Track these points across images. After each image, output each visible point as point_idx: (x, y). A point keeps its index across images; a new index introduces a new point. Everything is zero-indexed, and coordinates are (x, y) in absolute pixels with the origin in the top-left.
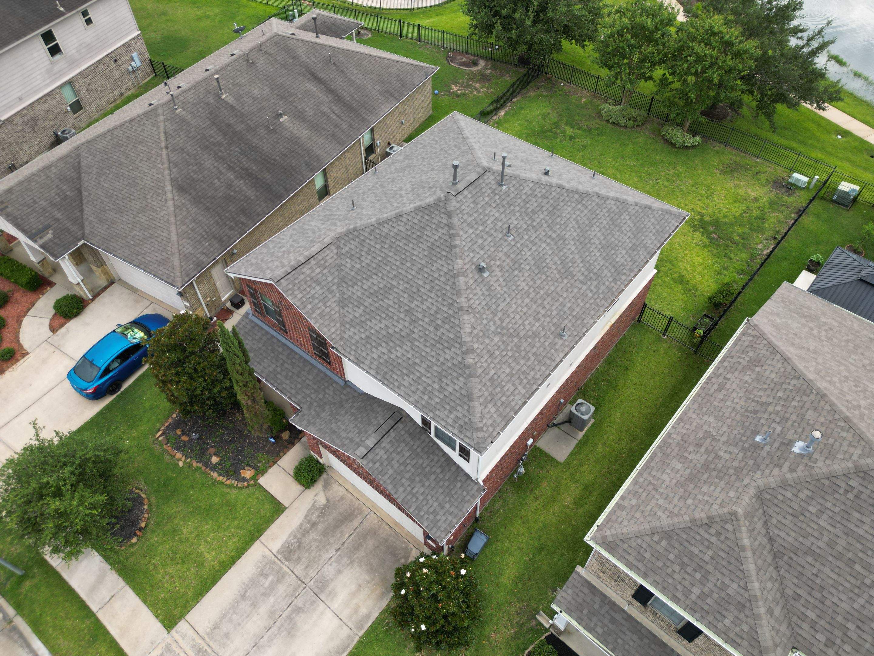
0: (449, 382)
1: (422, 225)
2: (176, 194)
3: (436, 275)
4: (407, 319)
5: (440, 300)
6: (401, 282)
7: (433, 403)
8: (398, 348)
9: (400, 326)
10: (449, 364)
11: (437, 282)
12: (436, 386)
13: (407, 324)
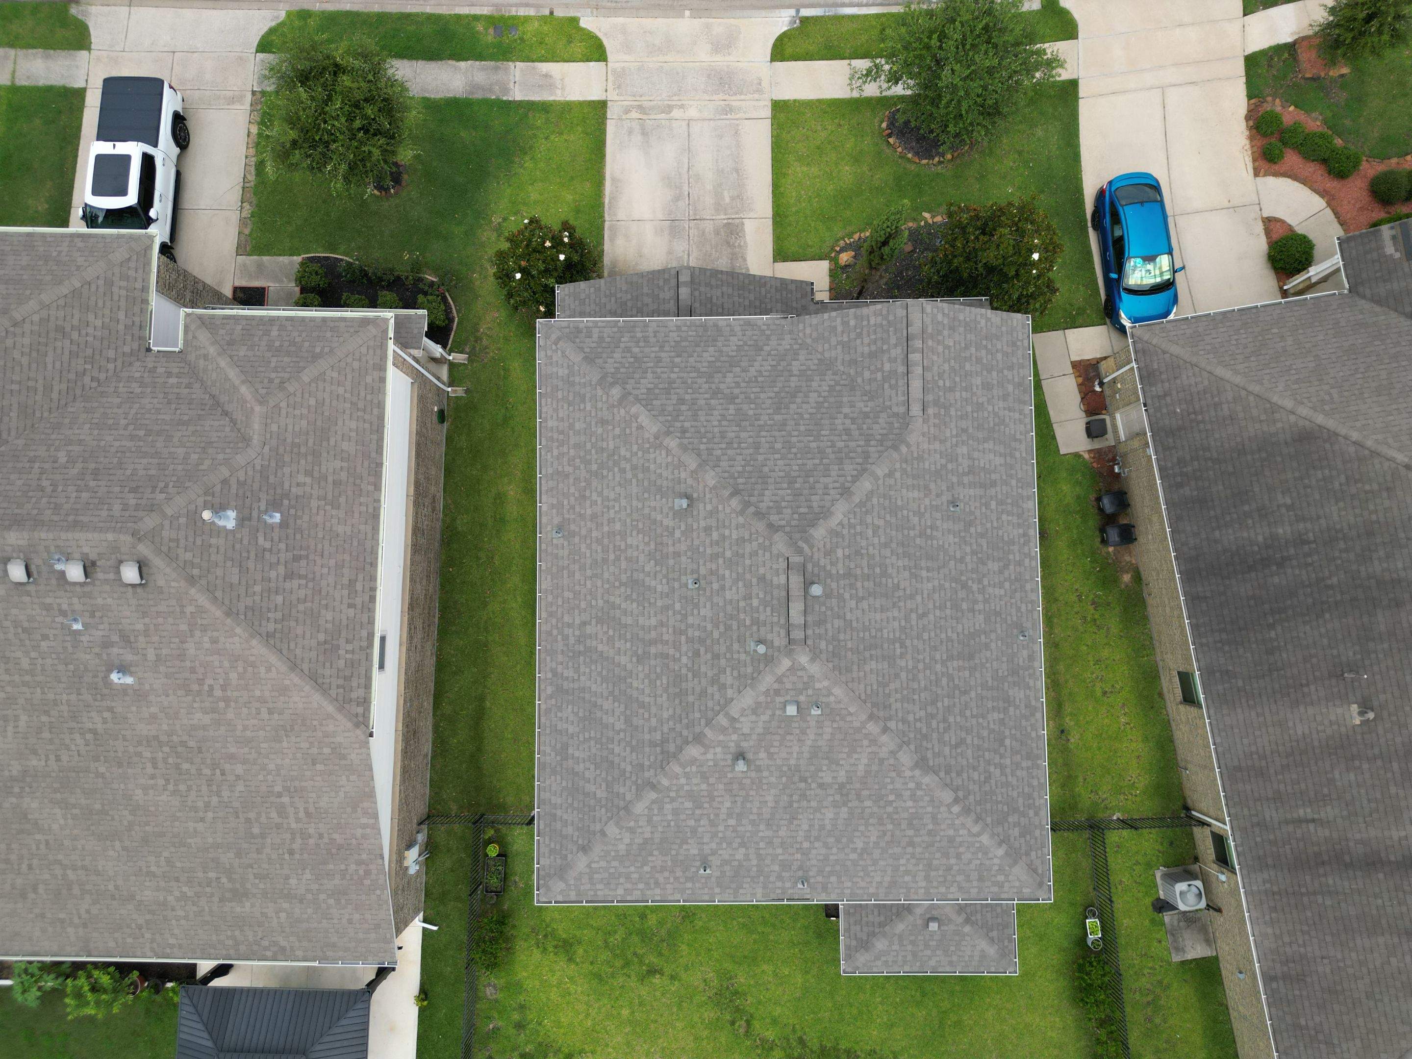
4: (727, 391)
5: (703, 430)
6: (770, 422)
8: (712, 359)
9: (729, 380)
10: (636, 376)
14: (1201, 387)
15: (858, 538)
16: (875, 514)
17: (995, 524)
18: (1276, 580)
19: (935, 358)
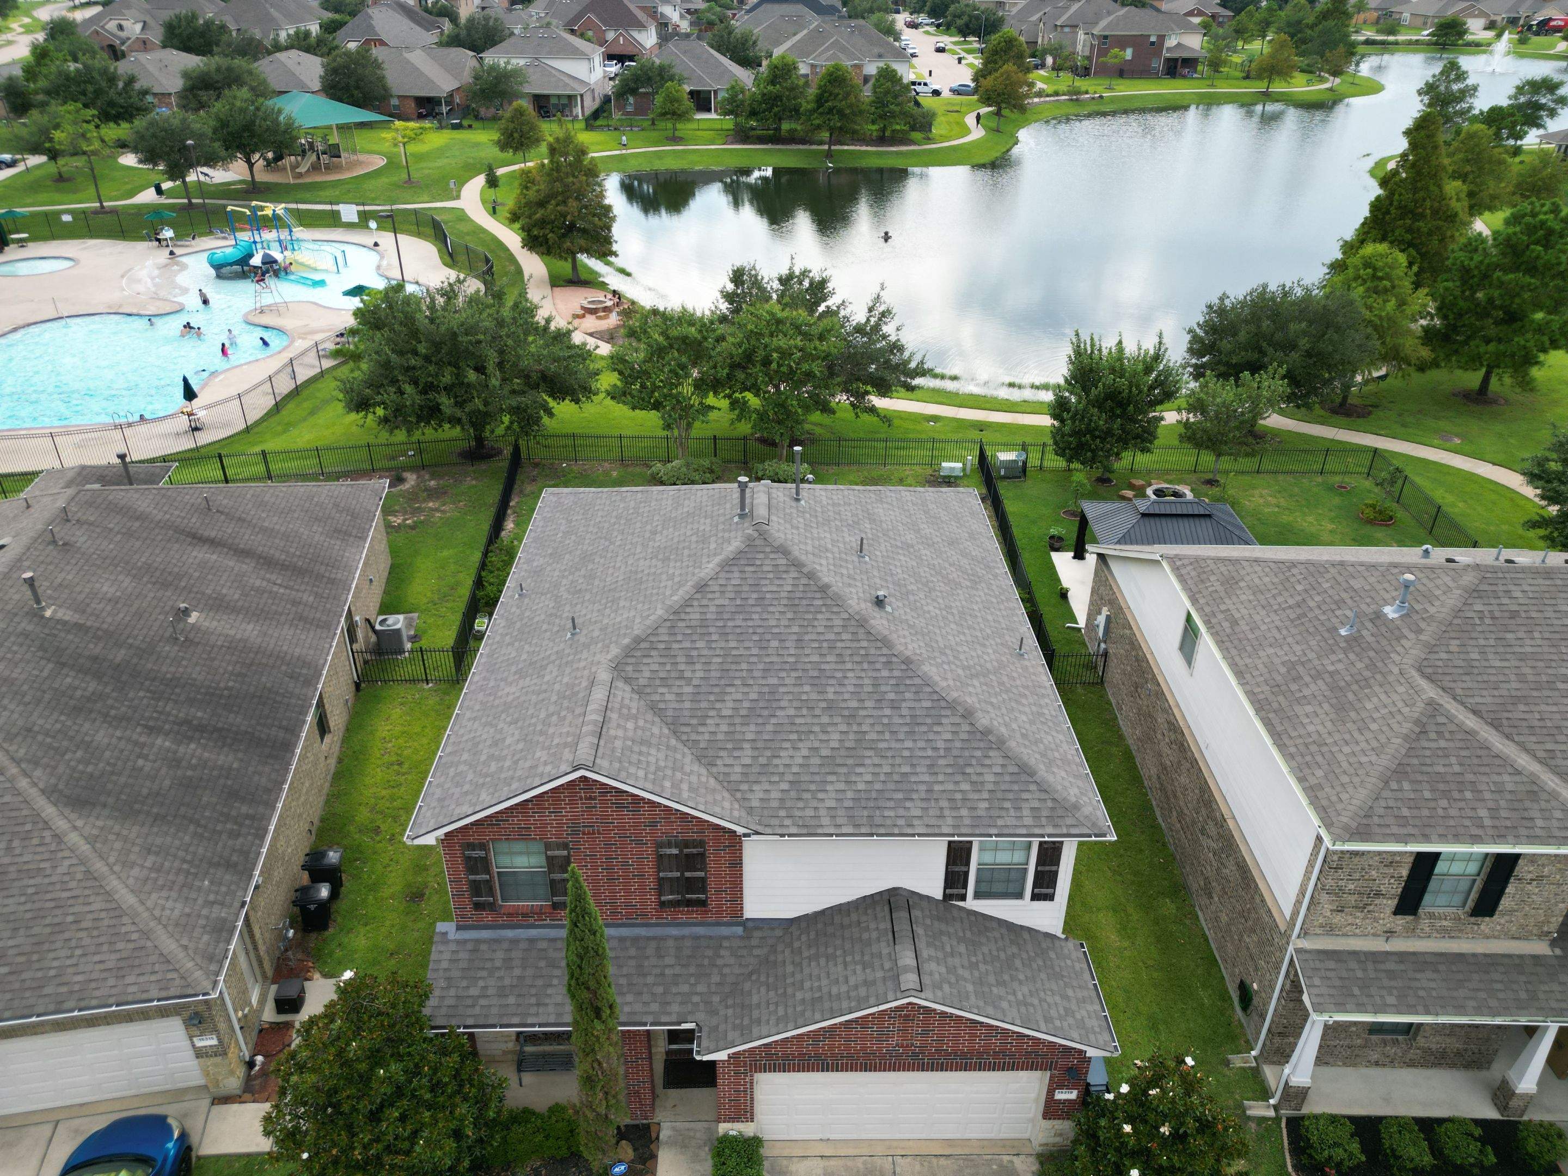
0: (979, 770)
1: (750, 582)
2: (73, 816)
3: (832, 636)
4: (837, 720)
6: (784, 674)
7: (981, 813)
8: (859, 770)
9: (836, 736)
10: (958, 744)
11: (839, 644)
12: (965, 786)
13: (843, 728)
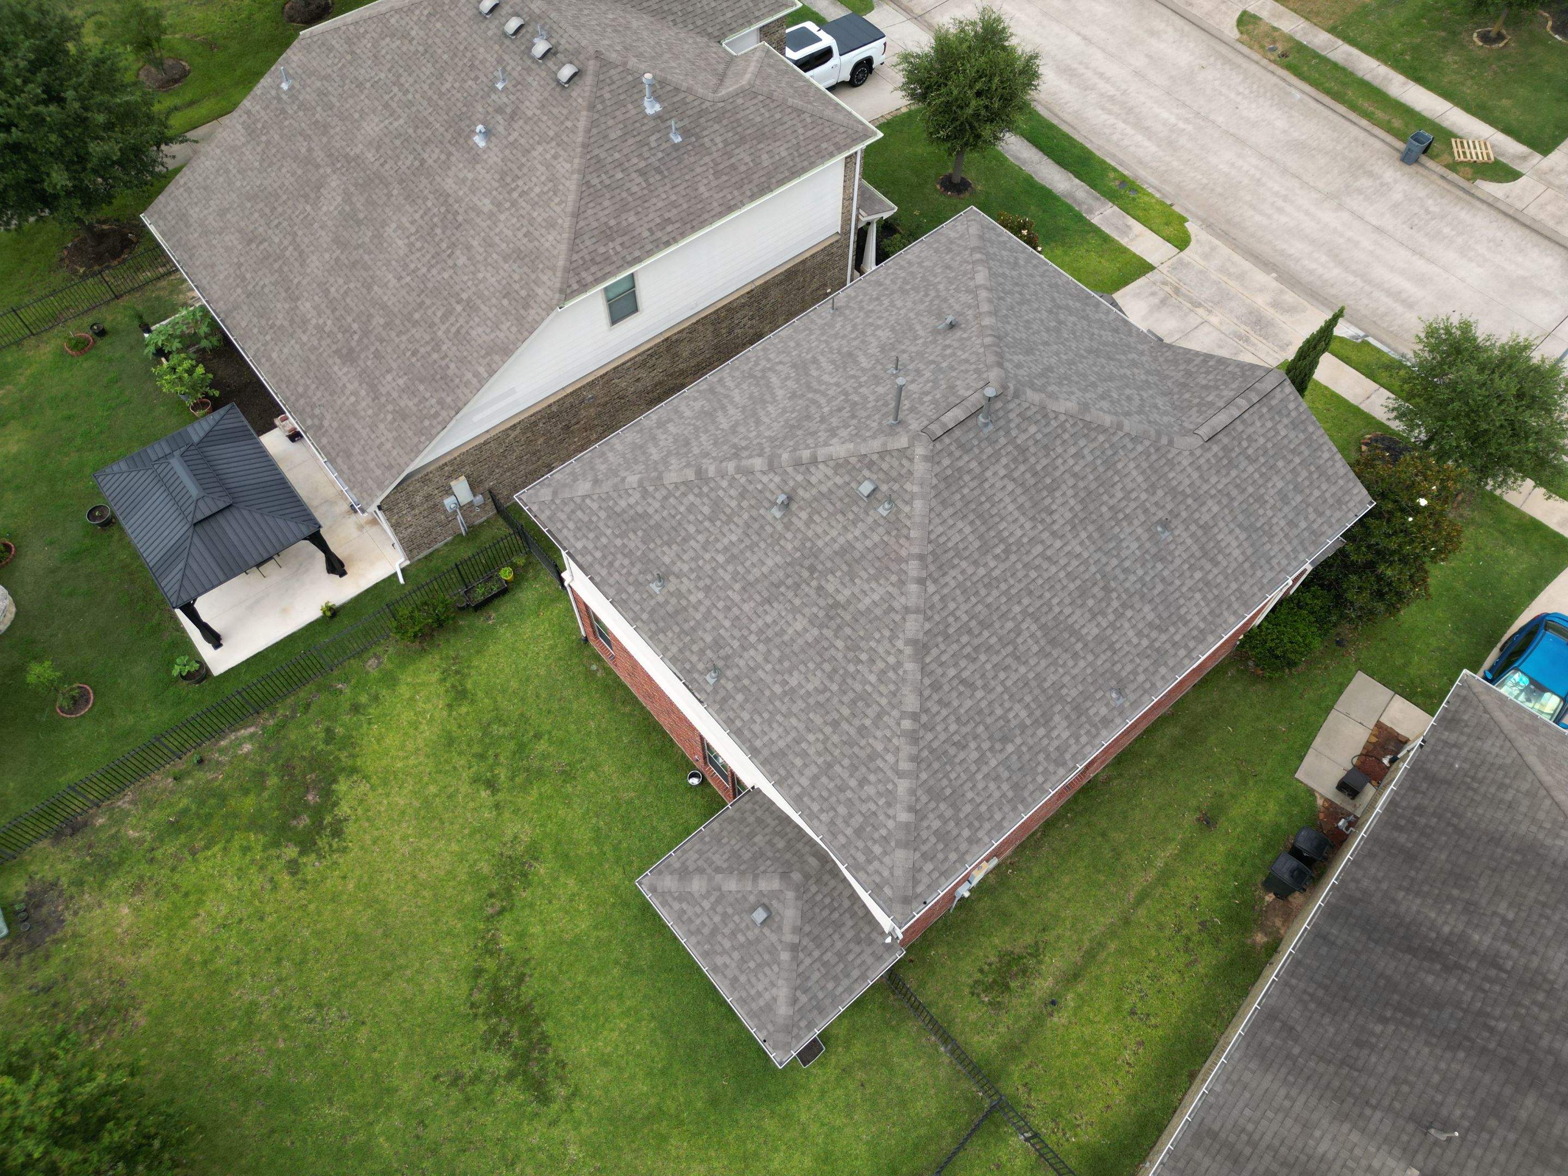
5: (1017, 309)
14: (1499, 761)
15: (1058, 442)
16: (1092, 446)
17: (1184, 589)
18: (1430, 979)
19: (1258, 424)
